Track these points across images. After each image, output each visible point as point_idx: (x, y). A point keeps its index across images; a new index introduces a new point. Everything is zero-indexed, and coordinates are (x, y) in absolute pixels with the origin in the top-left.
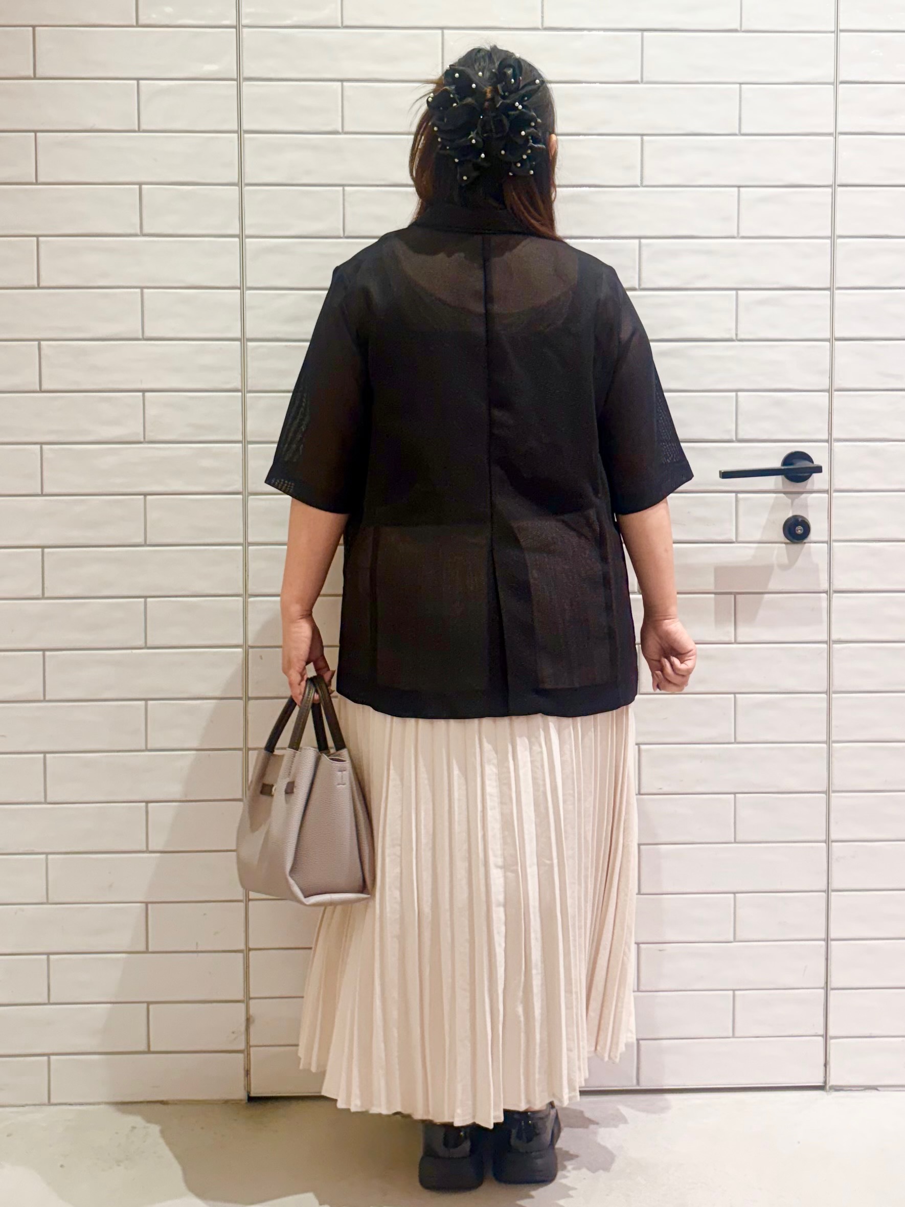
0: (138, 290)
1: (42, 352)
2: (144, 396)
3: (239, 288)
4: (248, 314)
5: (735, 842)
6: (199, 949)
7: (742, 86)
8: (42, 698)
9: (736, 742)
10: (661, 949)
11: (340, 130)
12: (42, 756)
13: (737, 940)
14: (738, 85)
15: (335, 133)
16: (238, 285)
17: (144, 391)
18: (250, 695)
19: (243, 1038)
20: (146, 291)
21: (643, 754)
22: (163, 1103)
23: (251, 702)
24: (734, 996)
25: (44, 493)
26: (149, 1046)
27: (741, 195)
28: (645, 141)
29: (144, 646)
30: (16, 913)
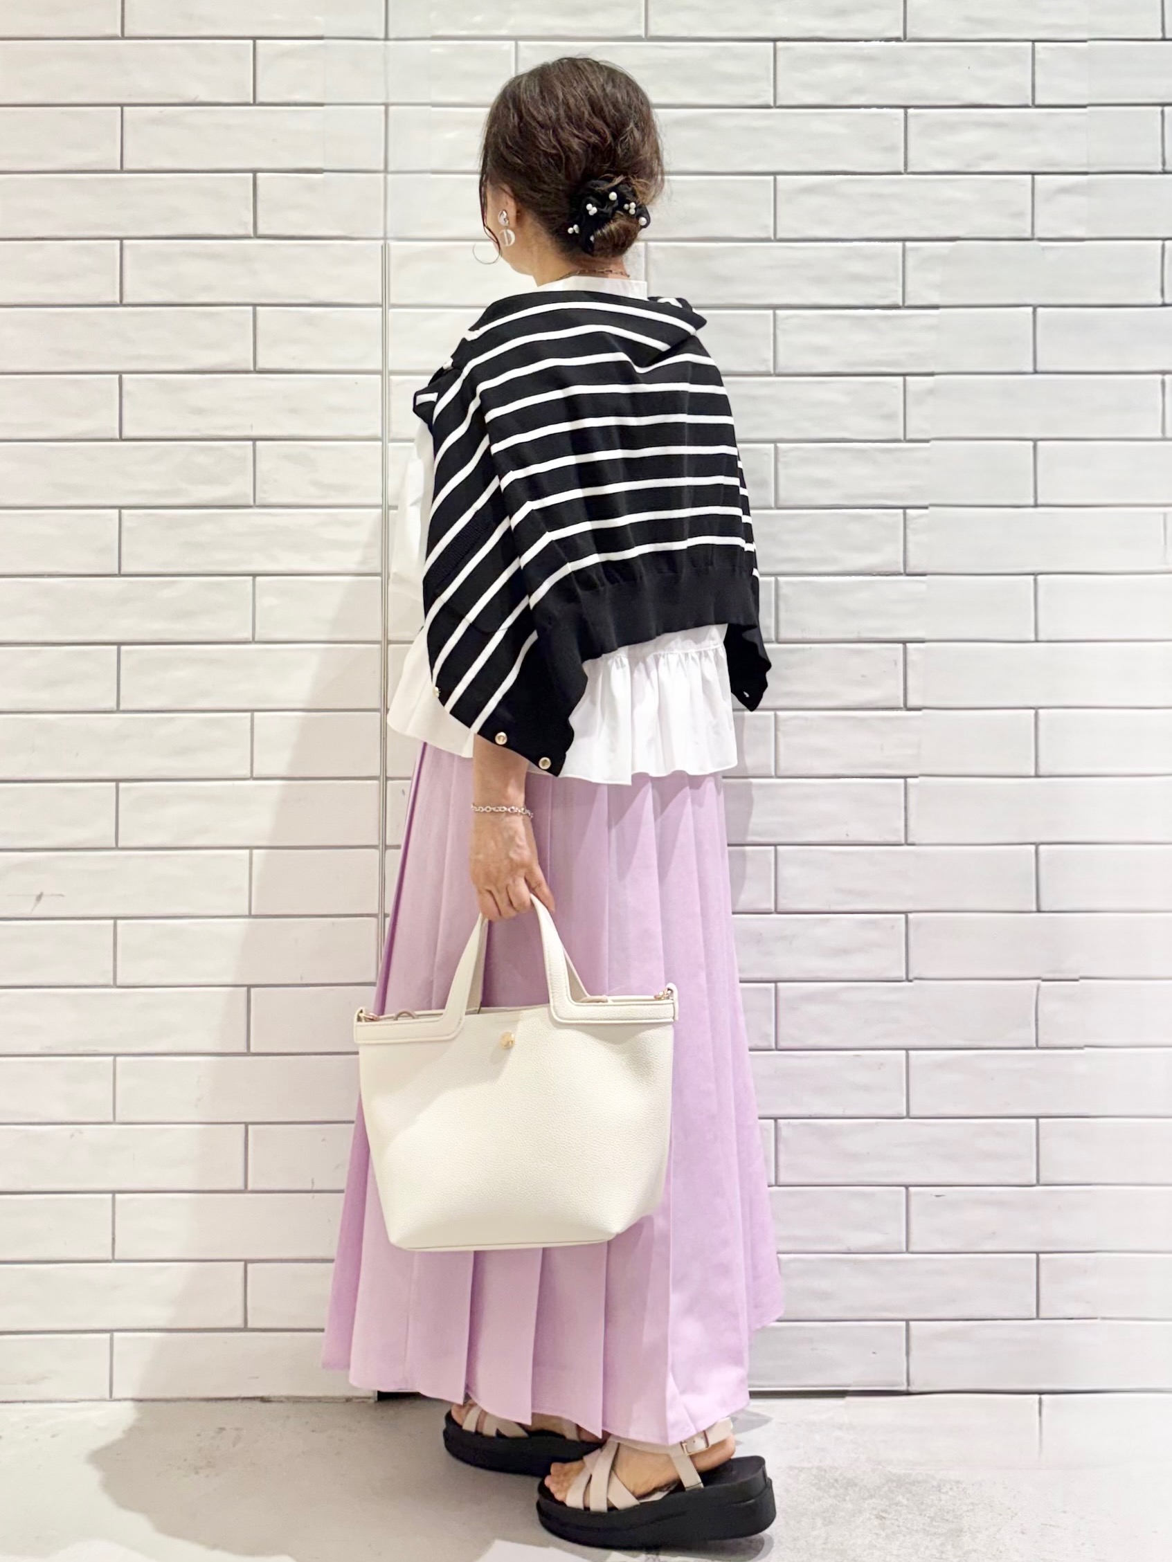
0: (250, 308)
1: (125, 388)
2: (254, 446)
3: (381, 306)
4: (391, 339)
5: (1038, 1047)
6: (315, 1188)
7: (1036, 44)
8: (114, 845)
9: (1039, 911)
10: (938, 1194)
12: (112, 922)
13: (1041, 1182)
14: (1030, 44)
16: (380, 302)
17: (254, 440)
18: (388, 842)
20: (259, 308)
21: (913, 927)
22: (263, 1400)
23: (389, 853)
24: (1038, 1260)
25: (123, 572)
26: (246, 1321)
27: (1036, 186)
28: (908, 115)
29: (249, 775)
30: (71, 1136)
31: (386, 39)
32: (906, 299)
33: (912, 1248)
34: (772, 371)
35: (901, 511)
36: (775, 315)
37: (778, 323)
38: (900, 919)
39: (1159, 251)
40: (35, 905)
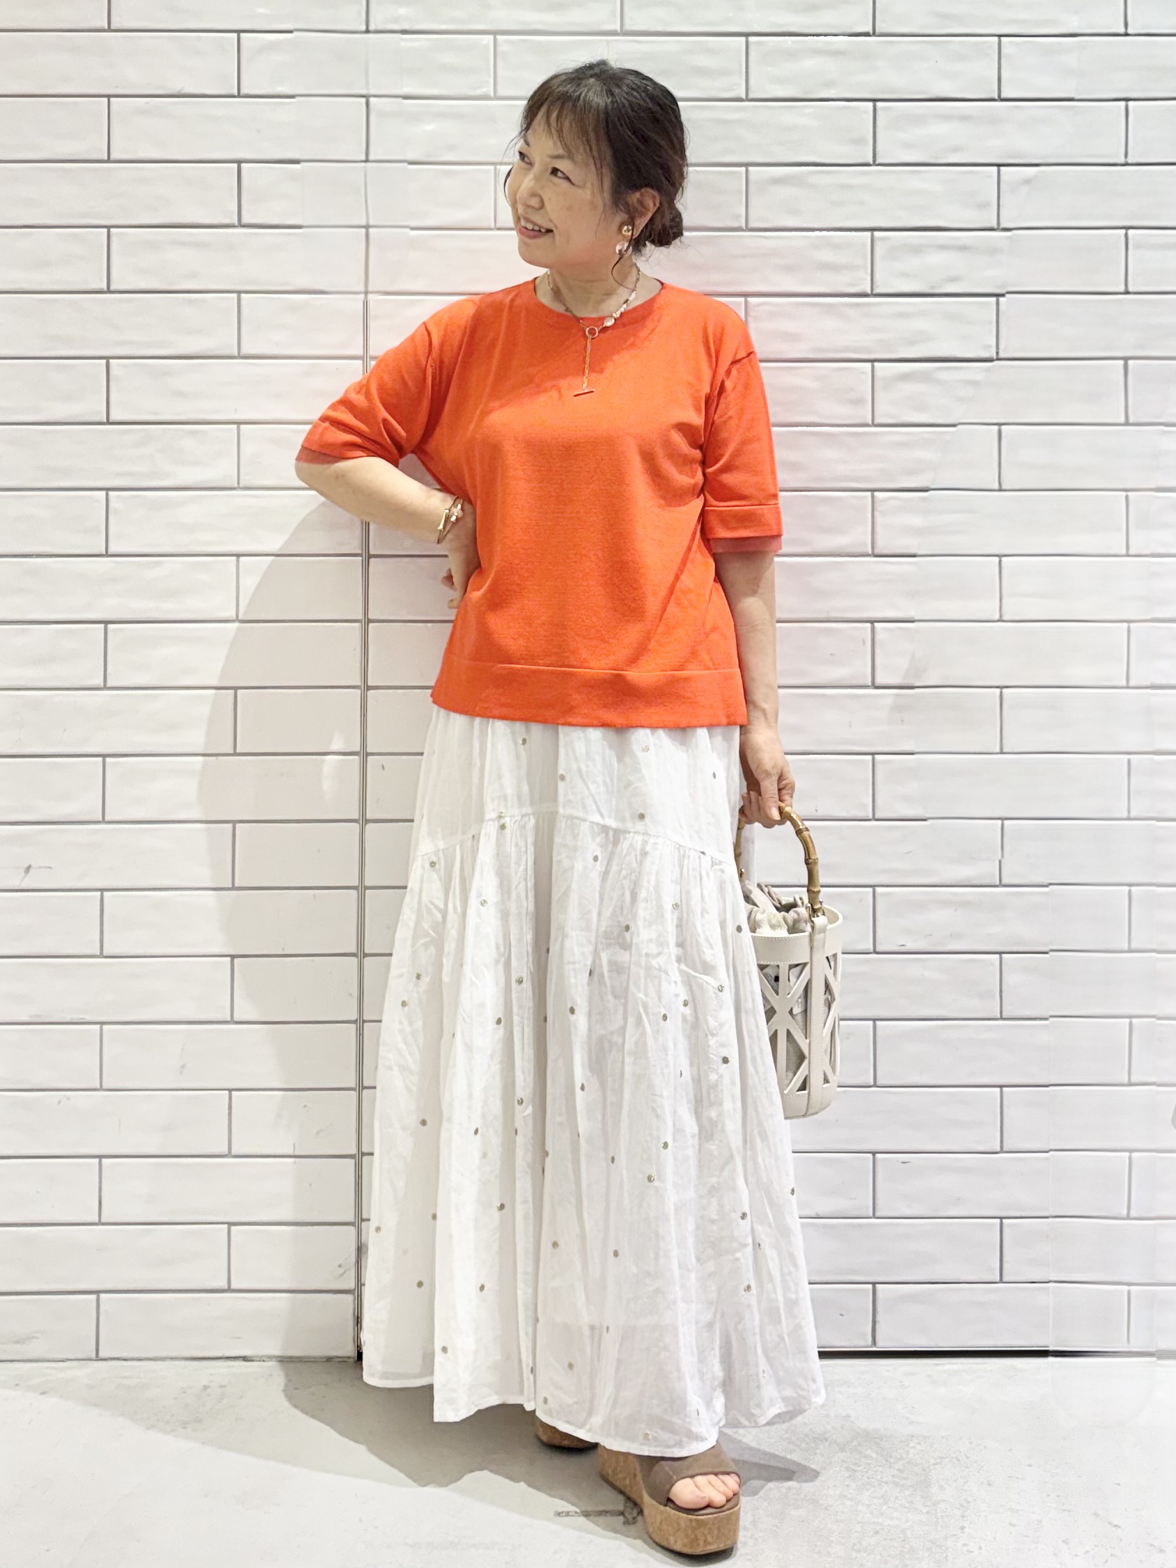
0: (235, 295)
1: (113, 372)
2: (238, 429)
3: (362, 293)
4: (372, 325)
5: (1002, 1018)
6: (297, 1153)
7: (1003, 39)
8: (101, 819)
9: (1001, 885)
10: (905, 1161)
11: (492, 95)
12: (99, 893)
13: (1005, 1149)
14: (997, 38)
15: (486, 98)
17: (239, 423)
18: (368, 818)
19: (353, 1273)
20: (243, 295)
21: (880, 901)
22: (245, 1359)
23: (369, 826)
24: (1002, 1225)
25: (109, 553)
26: (229, 1282)
27: (1001, 175)
28: (877, 108)
29: (232, 752)
30: (59, 1102)
31: (367, 31)
32: (875, 287)
33: (878, 1214)
35: (869, 493)
36: (746, 302)
37: (749, 310)
38: (867, 892)
39: (1123, 241)
40: (23, 879)
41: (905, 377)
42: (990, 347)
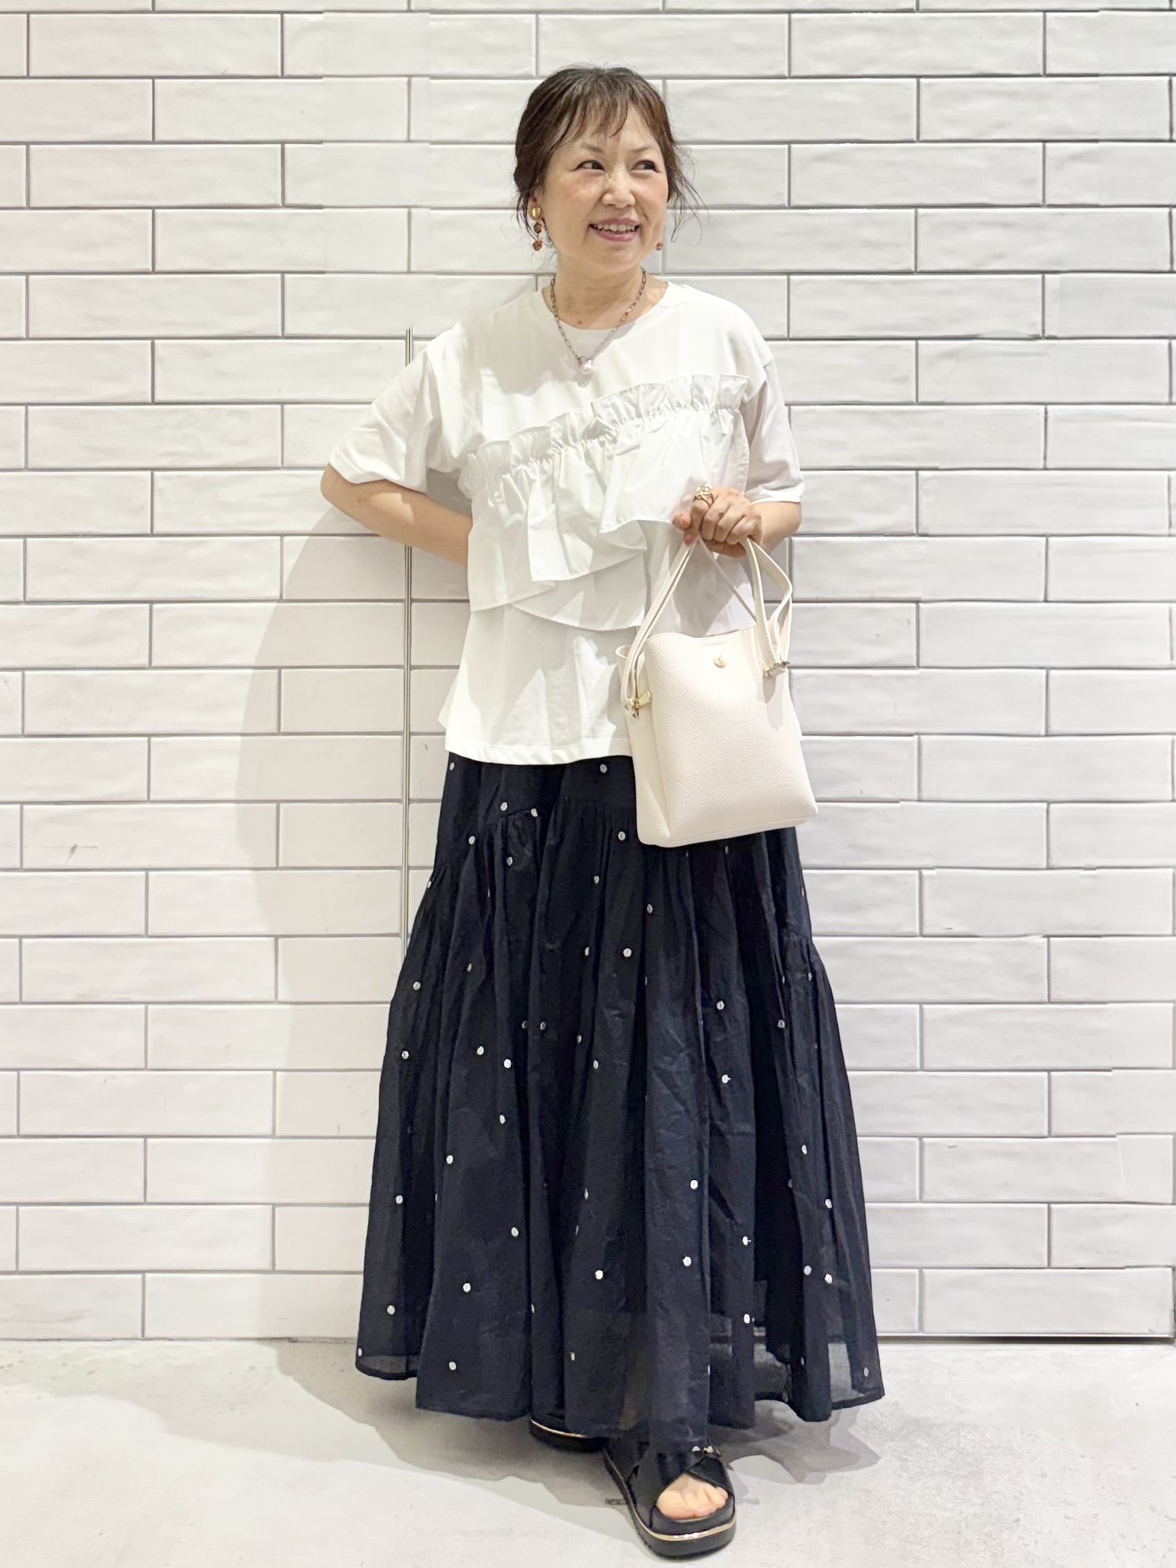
0: (279, 276)
1: (157, 354)
2: (282, 409)
5: (1050, 1002)
6: (342, 1134)
7: (1048, 14)
9: (1048, 868)
10: (952, 1145)
11: (534, 74)
12: (143, 873)
13: (1053, 1134)
14: (1042, 14)
15: (529, 77)
17: (282, 403)
18: (411, 797)
20: (286, 275)
21: (926, 883)
22: (291, 1340)
23: (412, 806)
25: (154, 533)
26: (274, 1264)
27: (1047, 151)
28: (921, 85)
29: (276, 732)
30: (105, 1082)
31: (409, 11)
32: (918, 264)
33: (926, 1198)
34: (786, 336)
35: (914, 472)
36: (789, 280)
37: (791, 288)
38: (912, 875)
39: (1167, 219)
40: (70, 857)
41: (948, 355)
42: (1035, 324)
